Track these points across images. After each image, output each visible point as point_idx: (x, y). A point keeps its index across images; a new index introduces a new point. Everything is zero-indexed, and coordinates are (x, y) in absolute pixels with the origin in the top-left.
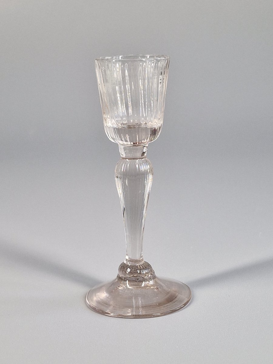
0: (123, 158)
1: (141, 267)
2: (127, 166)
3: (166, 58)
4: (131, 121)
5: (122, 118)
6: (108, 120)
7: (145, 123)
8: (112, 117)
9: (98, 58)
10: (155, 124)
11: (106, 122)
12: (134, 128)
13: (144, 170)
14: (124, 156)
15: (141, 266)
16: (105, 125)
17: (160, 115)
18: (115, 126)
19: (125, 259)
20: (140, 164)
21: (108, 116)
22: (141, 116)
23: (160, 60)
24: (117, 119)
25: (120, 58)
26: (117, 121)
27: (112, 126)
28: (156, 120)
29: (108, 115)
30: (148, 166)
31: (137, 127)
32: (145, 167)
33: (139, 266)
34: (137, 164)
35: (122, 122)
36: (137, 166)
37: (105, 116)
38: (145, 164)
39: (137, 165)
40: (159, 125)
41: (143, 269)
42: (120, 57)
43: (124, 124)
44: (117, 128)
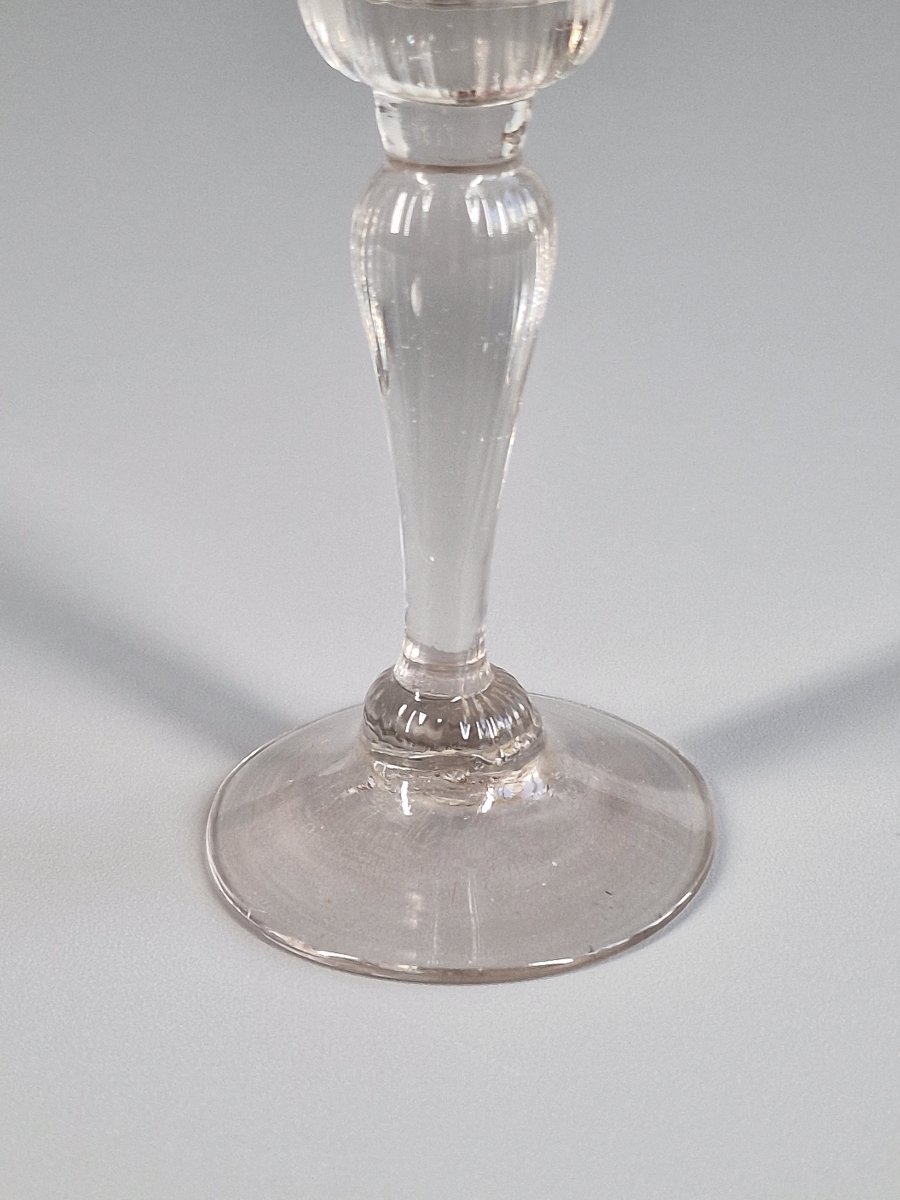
0: (395, 161)
1: (479, 706)
2: (419, 205)
14: (402, 149)
15: (476, 701)
19: (404, 661)
33: (465, 703)
34: (472, 199)
41: (488, 715)
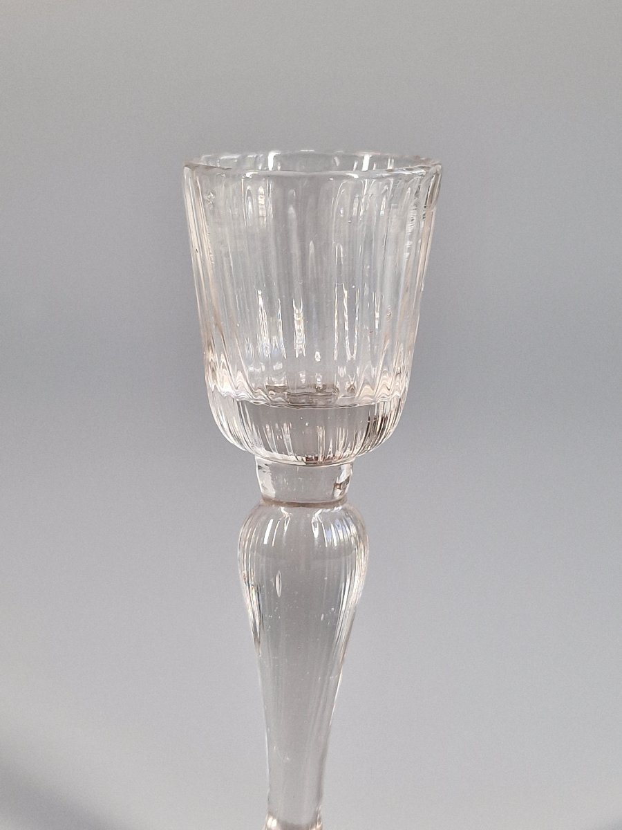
3: (433, 170)
4: (299, 379)
5: (269, 364)
6: (221, 372)
7: (348, 385)
8: (235, 364)
9: (195, 162)
10: (385, 390)
11: (214, 377)
12: (311, 405)
13: (339, 542)
16: (211, 384)
17: (402, 360)
18: (245, 395)
20: (325, 525)
21: (223, 360)
22: (335, 358)
23: (411, 177)
24: (251, 369)
25: (271, 165)
26: (252, 375)
27: (233, 393)
28: (388, 380)
29: (222, 355)
30: (353, 529)
31: (321, 403)
32: (340, 531)
35: (270, 381)
36: (316, 533)
37: (211, 356)
38: (341, 520)
39: (317, 529)
40: (397, 393)
42: (271, 155)
43: (275, 389)
44: (252, 401)
